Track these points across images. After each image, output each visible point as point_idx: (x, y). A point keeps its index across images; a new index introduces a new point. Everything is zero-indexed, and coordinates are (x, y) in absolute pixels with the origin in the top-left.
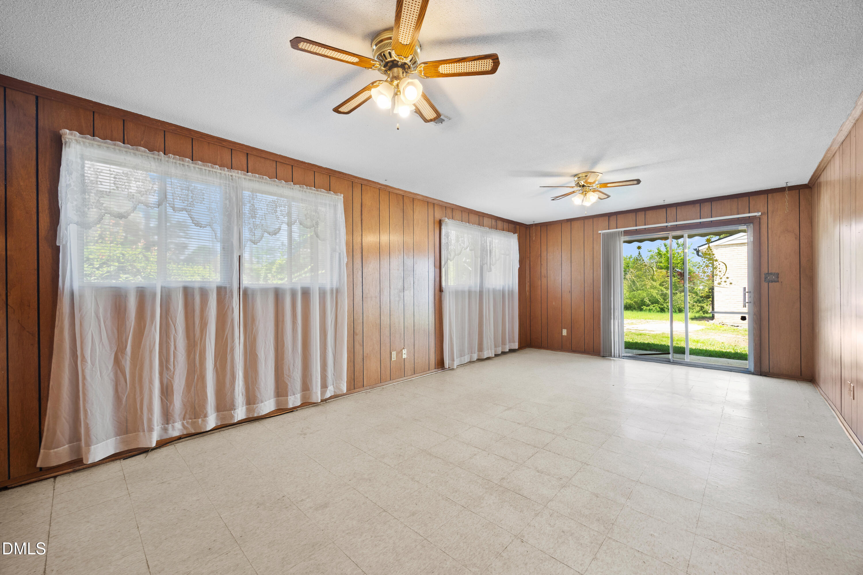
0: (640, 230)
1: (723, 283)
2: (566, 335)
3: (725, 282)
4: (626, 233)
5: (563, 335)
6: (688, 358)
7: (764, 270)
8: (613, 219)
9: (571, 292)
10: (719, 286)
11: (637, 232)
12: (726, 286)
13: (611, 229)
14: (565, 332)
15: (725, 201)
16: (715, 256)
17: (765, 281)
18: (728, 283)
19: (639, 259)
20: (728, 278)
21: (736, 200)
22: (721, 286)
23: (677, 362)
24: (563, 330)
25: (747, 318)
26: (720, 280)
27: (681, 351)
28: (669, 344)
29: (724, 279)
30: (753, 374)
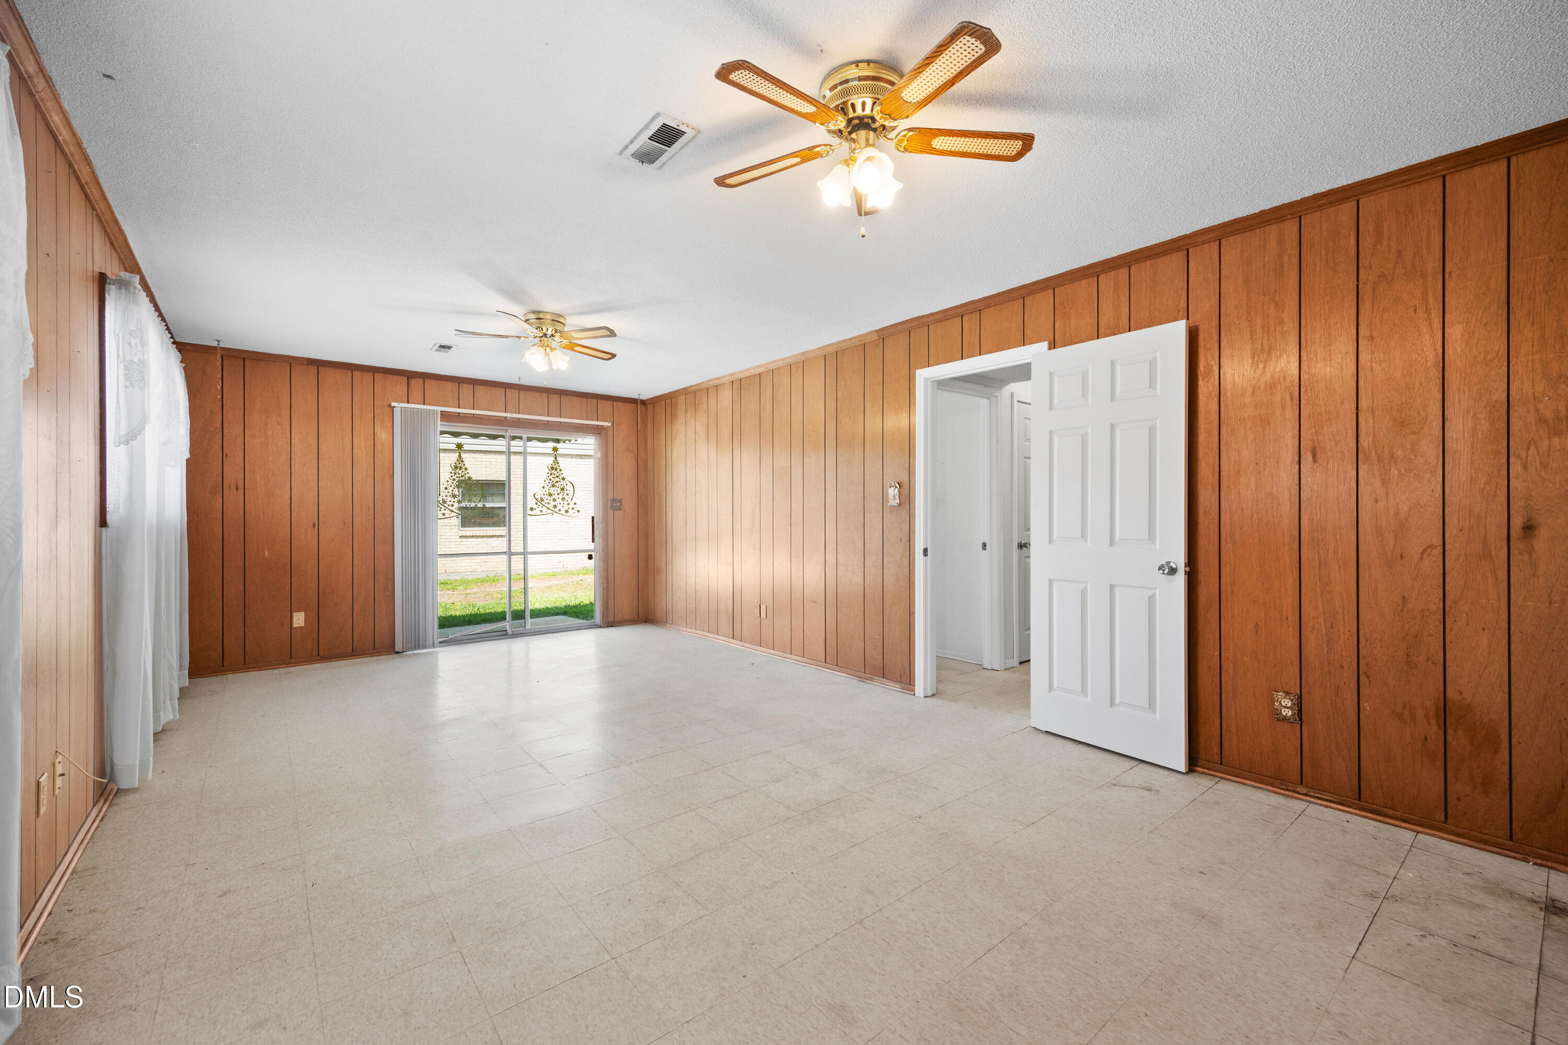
0: (466, 415)
1: (570, 511)
2: (303, 625)
3: (573, 509)
4: (445, 416)
5: (295, 625)
6: (529, 623)
7: (611, 496)
8: (416, 384)
9: (317, 525)
10: (566, 514)
11: (459, 418)
12: (574, 515)
13: (412, 403)
14: (299, 619)
15: (575, 399)
16: (562, 472)
17: (611, 508)
18: (575, 511)
19: (460, 465)
20: (575, 504)
21: (585, 400)
22: (569, 514)
23: (517, 633)
24: (295, 614)
25: (593, 556)
26: (568, 506)
27: (519, 615)
28: (507, 610)
29: (571, 506)
30: (600, 627)
